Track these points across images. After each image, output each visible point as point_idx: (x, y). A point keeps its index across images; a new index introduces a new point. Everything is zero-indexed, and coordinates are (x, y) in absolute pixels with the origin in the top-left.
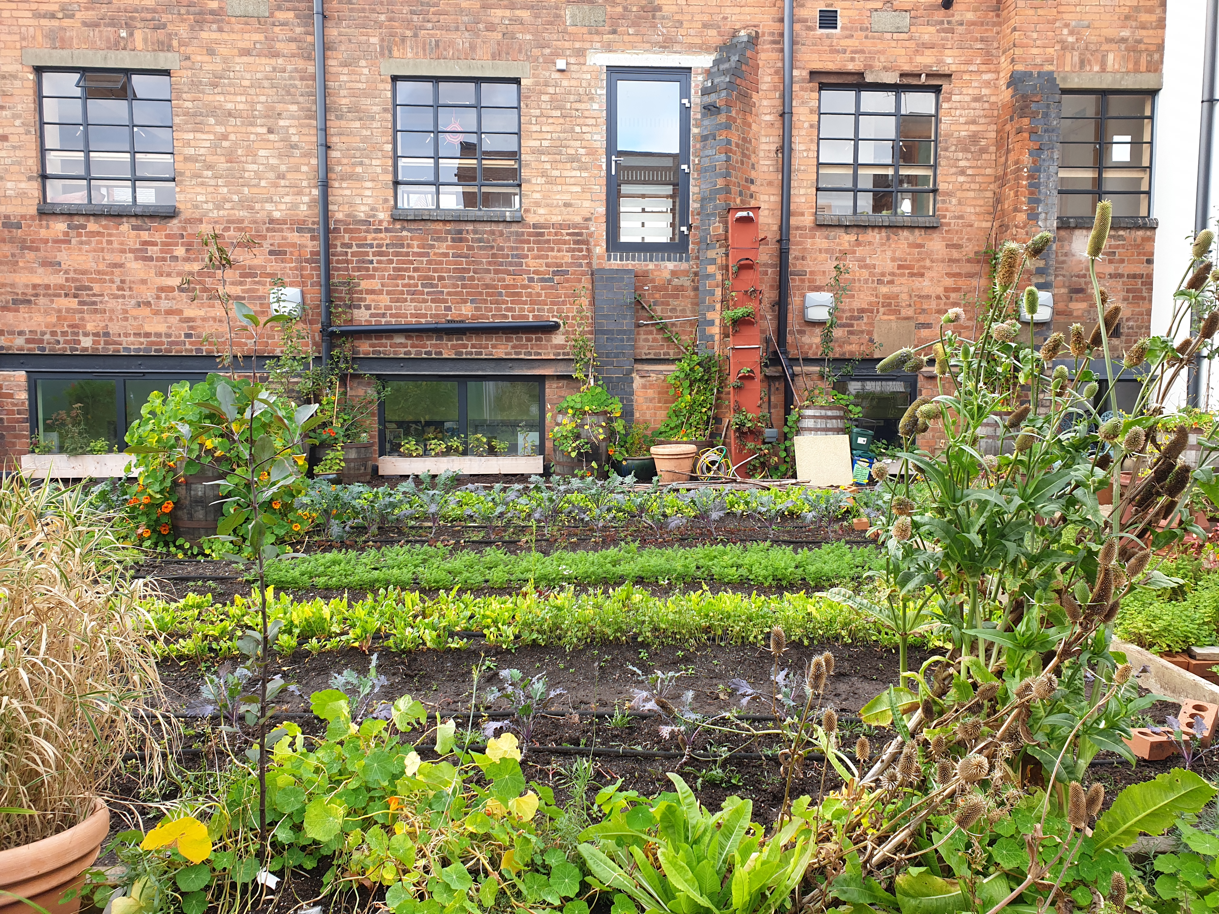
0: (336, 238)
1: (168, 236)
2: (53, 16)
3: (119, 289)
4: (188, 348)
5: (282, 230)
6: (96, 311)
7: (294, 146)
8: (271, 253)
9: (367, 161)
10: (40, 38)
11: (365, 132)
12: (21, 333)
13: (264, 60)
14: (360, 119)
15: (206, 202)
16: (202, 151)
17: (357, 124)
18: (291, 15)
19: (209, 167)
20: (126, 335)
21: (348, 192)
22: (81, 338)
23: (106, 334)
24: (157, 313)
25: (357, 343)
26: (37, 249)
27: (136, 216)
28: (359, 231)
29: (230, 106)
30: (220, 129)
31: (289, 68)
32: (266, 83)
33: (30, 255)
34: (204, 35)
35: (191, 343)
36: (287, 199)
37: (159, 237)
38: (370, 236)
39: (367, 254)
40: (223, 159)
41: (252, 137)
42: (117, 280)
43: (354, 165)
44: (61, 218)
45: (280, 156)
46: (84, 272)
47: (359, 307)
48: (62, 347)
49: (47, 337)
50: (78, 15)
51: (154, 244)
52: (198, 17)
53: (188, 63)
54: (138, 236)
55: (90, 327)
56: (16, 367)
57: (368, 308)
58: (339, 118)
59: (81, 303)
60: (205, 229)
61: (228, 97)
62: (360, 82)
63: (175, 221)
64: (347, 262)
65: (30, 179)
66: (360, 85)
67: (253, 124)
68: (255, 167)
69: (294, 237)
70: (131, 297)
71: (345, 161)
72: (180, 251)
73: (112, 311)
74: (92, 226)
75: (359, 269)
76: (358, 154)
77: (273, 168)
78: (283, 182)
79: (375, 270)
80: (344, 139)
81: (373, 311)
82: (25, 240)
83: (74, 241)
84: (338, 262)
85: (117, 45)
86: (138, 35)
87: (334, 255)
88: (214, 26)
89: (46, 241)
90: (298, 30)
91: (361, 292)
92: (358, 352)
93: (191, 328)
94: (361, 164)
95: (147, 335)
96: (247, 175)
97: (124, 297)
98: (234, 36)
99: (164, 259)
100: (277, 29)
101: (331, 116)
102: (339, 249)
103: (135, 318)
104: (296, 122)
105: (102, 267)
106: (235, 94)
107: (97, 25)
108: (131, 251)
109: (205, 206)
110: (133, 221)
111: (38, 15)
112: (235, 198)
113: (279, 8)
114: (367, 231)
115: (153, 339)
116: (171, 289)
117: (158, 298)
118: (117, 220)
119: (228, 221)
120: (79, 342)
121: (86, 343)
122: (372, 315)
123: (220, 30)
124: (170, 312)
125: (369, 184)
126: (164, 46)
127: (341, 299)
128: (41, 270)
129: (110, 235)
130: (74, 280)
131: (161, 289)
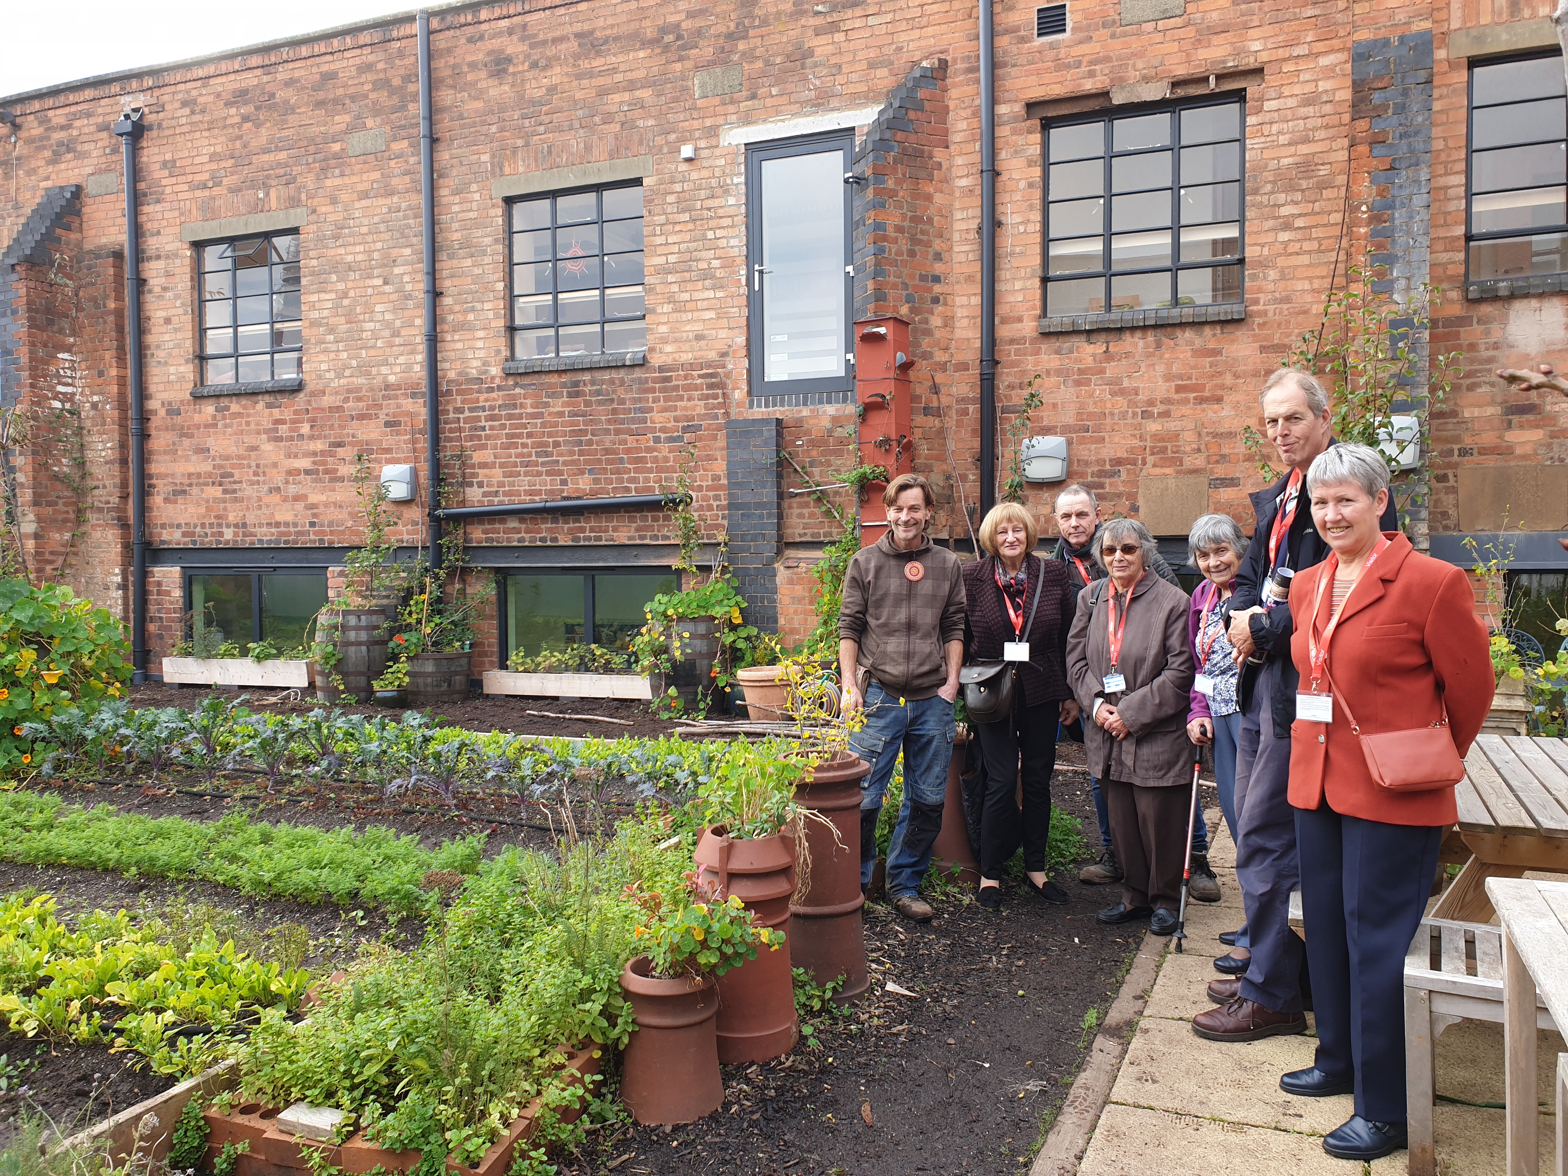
0: (448, 402)
1: (296, 412)
2: (205, 187)
3: (256, 474)
4: (311, 539)
5: (396, 397)
6: (236, 500)
7: (408, 297)
8: (387, 424)
9: (478, 306)
10: (194, 211)
11: (477, 271)
12: (179, 526)
13: (381, 201)
14: (472, 256)
15: (328, 371)
16: (326, 313)
17: (468, 262)
18: (405, 144)
19: (332, 331)
20: (261, 525)
21: (459, 345)
22: (224, 530)
23: (244, 525)
24: (285, 499)
25: (469, 529)
26: (191, 436)
27: (267, 392)
28: (469, 391)
29: (350, 258)
30: (341, 286)
31: (404, 205)
32: (382, 227)
33: (186, 442)
34: (328, 183)
35: (315, 533)
36: (402, 359)
37: (287, 414)
38: (482, 397)
39: (478, 419)
40: (343, 320)
41: (370, 291)
42: (253, 464)
43: (466, 312)
44: (211, 401)
45: (395, 310)
46: (227, 458)
47: (471, 485)
48: (210, 541)
49: (198, 529)
50: (225, 181)
51: (282, 422)
52: (323, 164)
53: (314, 217)
54: (271, 414)
55: (232, 518)
56: (173, 563)
57: (480, 485)
58: (451, 257)
59: (225, 492)
60: (327, 401)
61: (350, 249)
62: (471, 210)
63: (302, 395)
64: (460, 430)
65: (187, 362)
66: (472, 215)
67: (370, 277)
68: (370, 326)
69: (408, 404)
70: (264, 482)
71: (457, 308)
72: (305, 429)
73: (249, 499)
74: (235, 407)
75: (471, 438)
76: (470, 299)
77: (388, 325)
78: (397, 341)
79: (488, 437)
80: (456, 281)
81: (486, 489)
82: (182, 428)
83: (220, 424)
84: (451, 431)
85: (257, 208)
86: (273, 193)
87: (446, 423)
88: (337, 171)
89: (198, 427)
90: (412, 160)
91: (473, 466)
92: (471, 541)
93: (315, 515)
94: (473, 309)
95: (278, 524)
96: (364, 335)
97: (258, 482)
98: (355, 179)
99: (291, 439)
100: (392, 163)
101: (443, 256)
102: (451, 415)
103: (268, 506)
104: (409, 268)
105: (242, 452)
106: (355, 244)
107: (240, 190)
108: (266, 431)
109: (328, 375)
110: (268, 398)
111: (195, 187)
112: (354, 363)
113: (395, 139)
114: (479, 391)
115: (282, 529)
116: (298, 472)
117: (287, 482)
118: (254, 398)
119: (349, 391)
120: (221, 534)
121: (229, 534)
122: (485, 494)
123: (342, 175)
124: (297, 498)
125: (481, 334)
126: (294, 202)
127: (453, 476)
128: (194, 458)
129: (248, 415)
130: (220, 467)
131: (290, 473)
